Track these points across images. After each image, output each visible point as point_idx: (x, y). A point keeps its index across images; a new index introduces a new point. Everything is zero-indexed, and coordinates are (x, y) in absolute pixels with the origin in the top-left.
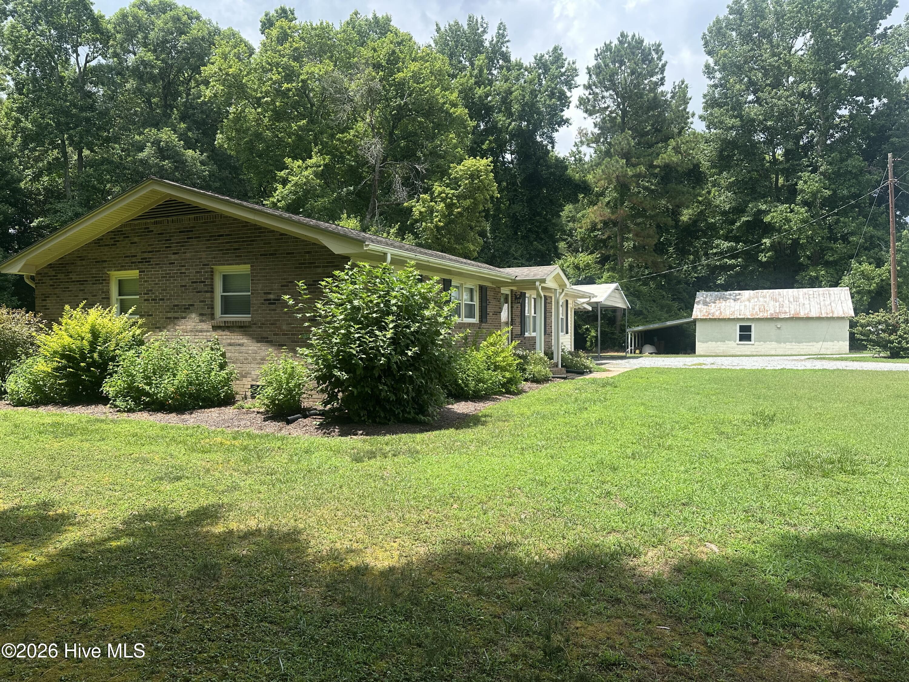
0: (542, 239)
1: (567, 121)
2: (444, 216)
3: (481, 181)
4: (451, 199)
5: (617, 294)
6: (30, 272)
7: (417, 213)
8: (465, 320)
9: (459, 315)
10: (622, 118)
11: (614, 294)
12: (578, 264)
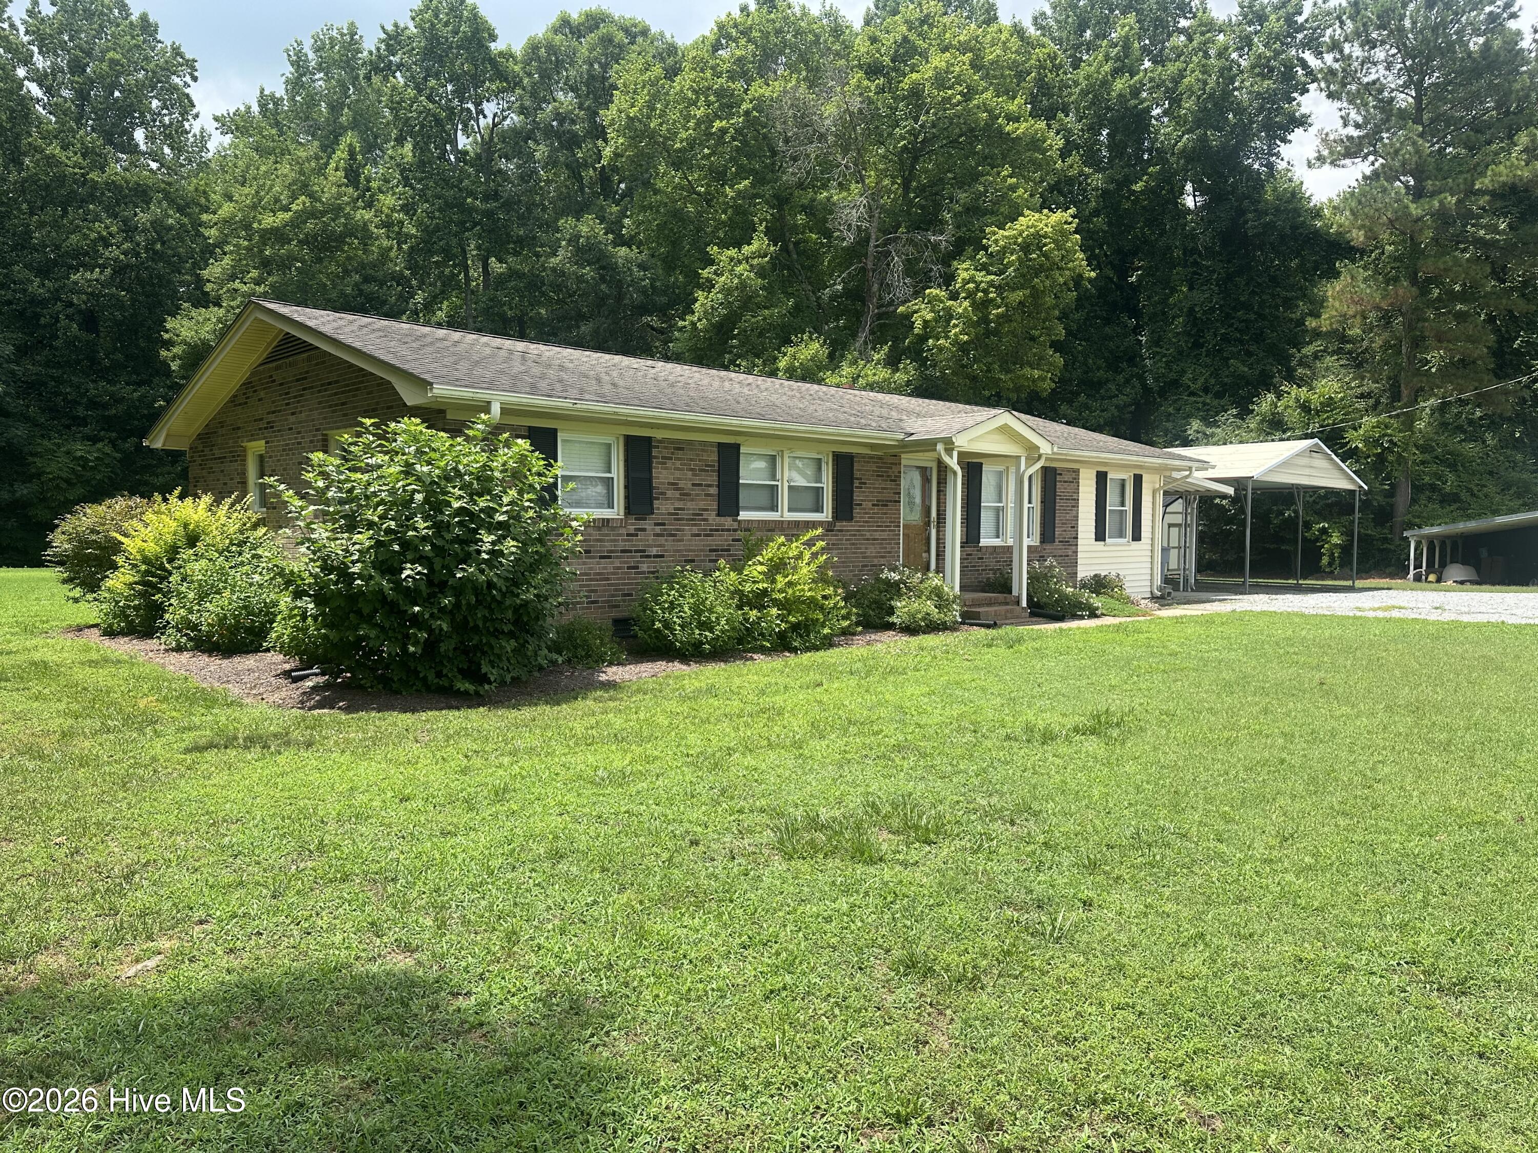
0: (1249, 354)
1: (1302, 122)
2: (969, 323)
3: (1045, 255)
4: (985, 292)
5: (1319, 462)
6: (182, 445)
7: (918, 324)
8: (790, 516)
9: (773, 507)
10: (1418, 99)
11: (1305, 461)
12: (1308, 401)
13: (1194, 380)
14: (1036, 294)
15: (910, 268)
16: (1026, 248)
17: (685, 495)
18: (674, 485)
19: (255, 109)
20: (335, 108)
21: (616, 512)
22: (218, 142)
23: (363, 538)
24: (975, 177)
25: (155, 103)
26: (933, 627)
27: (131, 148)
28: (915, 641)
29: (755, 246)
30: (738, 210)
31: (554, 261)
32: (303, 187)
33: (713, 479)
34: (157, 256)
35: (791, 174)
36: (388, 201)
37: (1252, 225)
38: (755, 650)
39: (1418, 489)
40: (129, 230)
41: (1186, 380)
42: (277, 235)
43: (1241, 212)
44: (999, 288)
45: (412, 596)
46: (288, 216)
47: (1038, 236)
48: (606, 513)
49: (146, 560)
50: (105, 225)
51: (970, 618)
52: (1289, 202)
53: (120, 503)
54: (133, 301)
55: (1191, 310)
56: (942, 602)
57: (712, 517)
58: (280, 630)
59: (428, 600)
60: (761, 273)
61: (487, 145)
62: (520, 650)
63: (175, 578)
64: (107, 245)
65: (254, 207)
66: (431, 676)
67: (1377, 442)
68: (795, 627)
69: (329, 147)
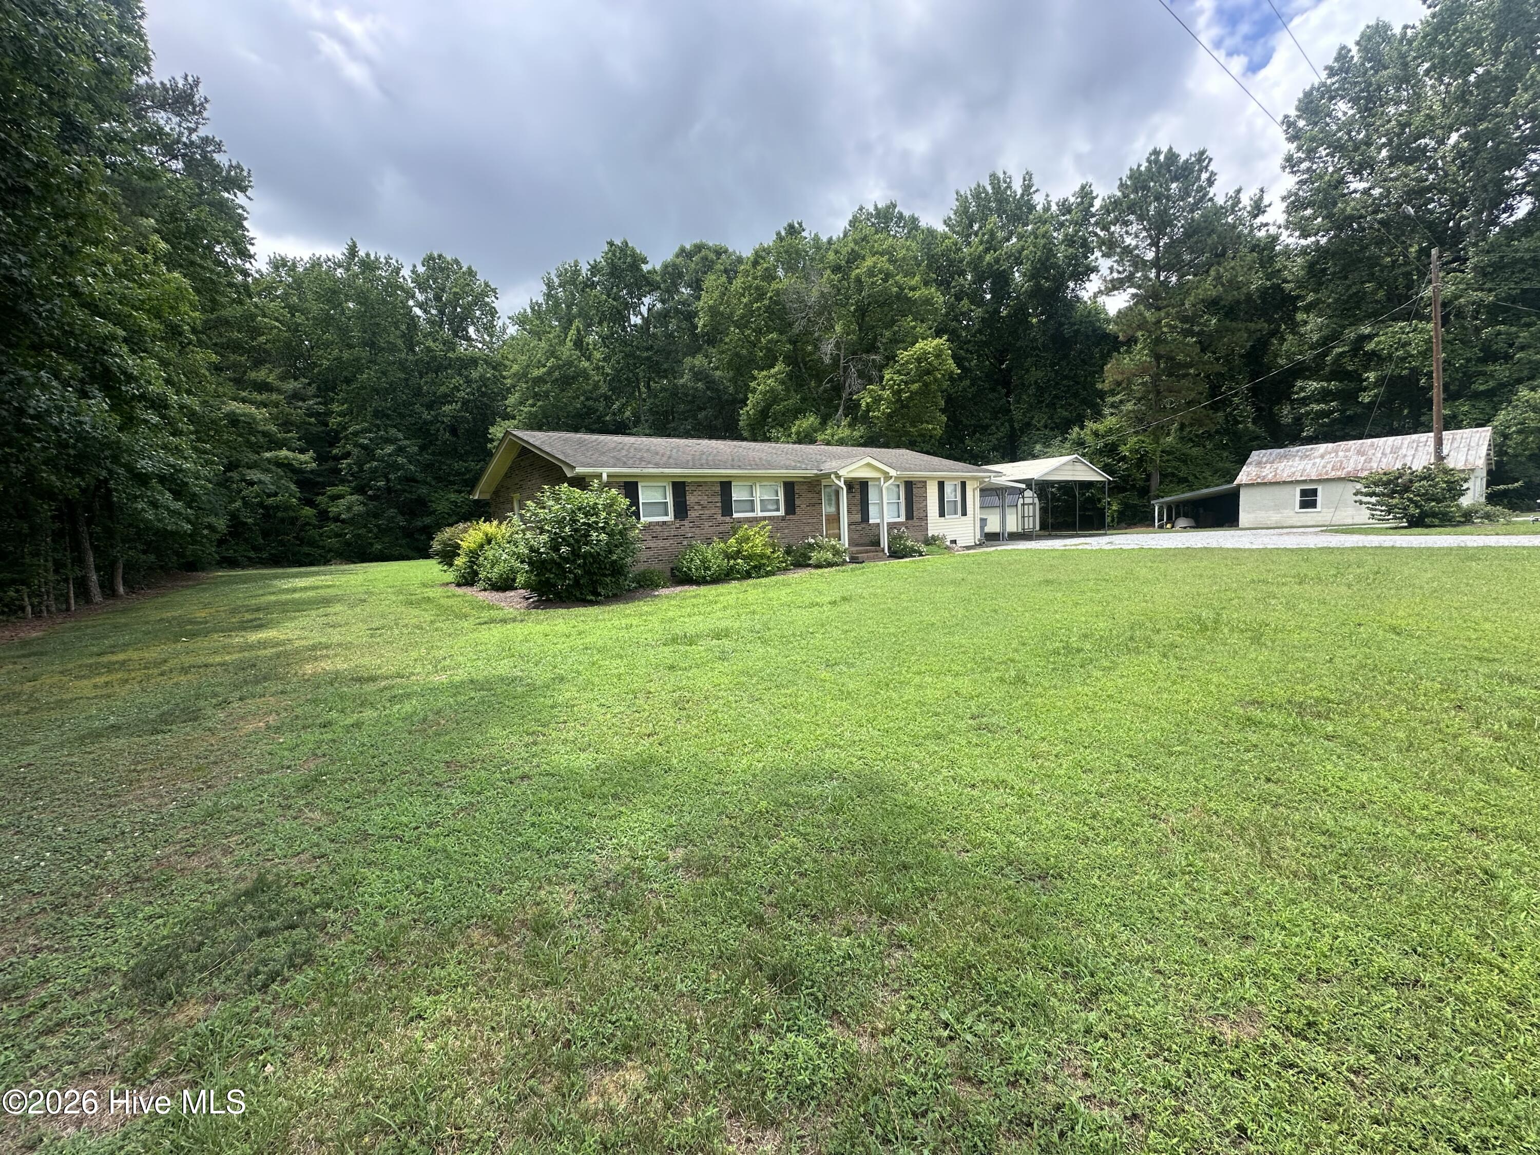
1: (1093, 270)
2: (891, 403)
3: (930, 363)
4: (899, 385)
5: (1079, 467)
6: (487, 497)
7: (864, 404)
8: (760, 514)
9: (753, 511)
10: (1157, 252)
11: (1070, 467)
12: (1097, 430)
13: (1039, 422)
14: (926, 385)
15: (861, 374)
16: (919, 360)
17: (704, 507)
18: (698, 503)
19: (529, 310)
20: (569, 307)
21: (670, 518)
22: (512, 330)
23: (545, 537)
24: (893, 322)
25: (478, 313)
26: (830, 565)
27: (468, 339)
28: (819, 571)
29: (776, 369)
30: (769, 350)
31: (682, 381)
32: (552, 353)
33: (719, 499)
34: (484, 394)
35: (797, 329)
36: (597, 355)
37: (1067, 331)
38: (734, 579)
39: (1163, 476)
40: (469, 381)
41: (1034, 422)
42: (539, 380)
43: (1061, 324)
44: (906, 383)
45: (566, 560)
46: (545, 370)
47: (926, 353)
48: (665, 519)
49: (471, 551)
50: (457, 380)
51: (854, 560)
52: (1087, 317)
53: (461, 526)
54: (474, 419)
55: (1036, 382)
56: (837, 552)
57: (719, 518)
58: (520, 579)
59: (573, 562)
60: (782, 382)
61: (646, 321)
62: (617, 583)
63: (481, 559)
64: (459, 391)
65: (528, 366)
66: (578, 594)
67: (1137, 451)
68: (755, 567)
69: (566, 329)
